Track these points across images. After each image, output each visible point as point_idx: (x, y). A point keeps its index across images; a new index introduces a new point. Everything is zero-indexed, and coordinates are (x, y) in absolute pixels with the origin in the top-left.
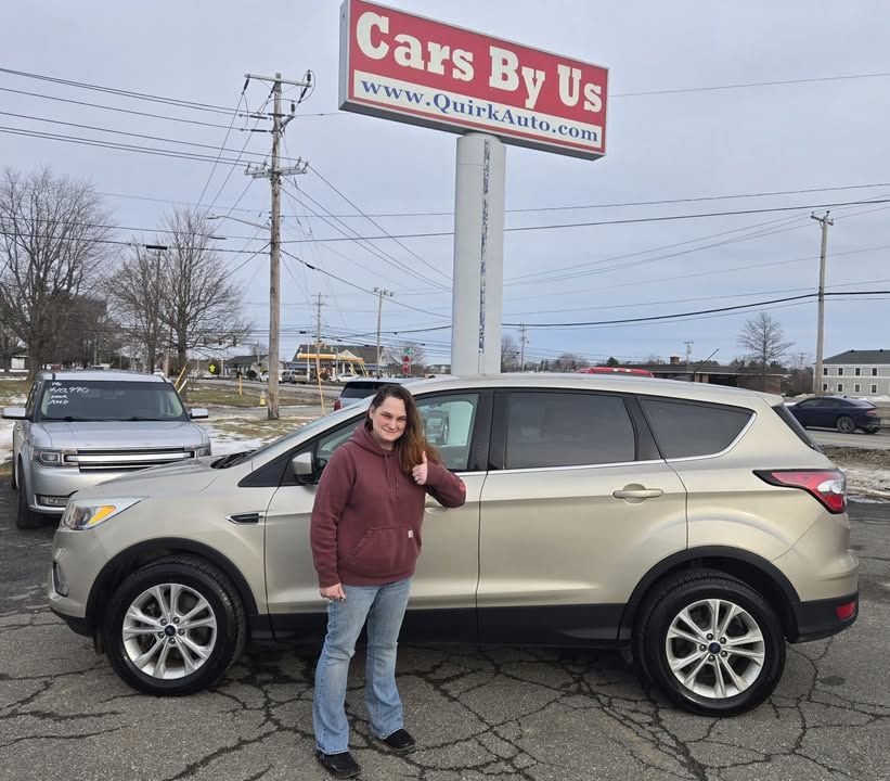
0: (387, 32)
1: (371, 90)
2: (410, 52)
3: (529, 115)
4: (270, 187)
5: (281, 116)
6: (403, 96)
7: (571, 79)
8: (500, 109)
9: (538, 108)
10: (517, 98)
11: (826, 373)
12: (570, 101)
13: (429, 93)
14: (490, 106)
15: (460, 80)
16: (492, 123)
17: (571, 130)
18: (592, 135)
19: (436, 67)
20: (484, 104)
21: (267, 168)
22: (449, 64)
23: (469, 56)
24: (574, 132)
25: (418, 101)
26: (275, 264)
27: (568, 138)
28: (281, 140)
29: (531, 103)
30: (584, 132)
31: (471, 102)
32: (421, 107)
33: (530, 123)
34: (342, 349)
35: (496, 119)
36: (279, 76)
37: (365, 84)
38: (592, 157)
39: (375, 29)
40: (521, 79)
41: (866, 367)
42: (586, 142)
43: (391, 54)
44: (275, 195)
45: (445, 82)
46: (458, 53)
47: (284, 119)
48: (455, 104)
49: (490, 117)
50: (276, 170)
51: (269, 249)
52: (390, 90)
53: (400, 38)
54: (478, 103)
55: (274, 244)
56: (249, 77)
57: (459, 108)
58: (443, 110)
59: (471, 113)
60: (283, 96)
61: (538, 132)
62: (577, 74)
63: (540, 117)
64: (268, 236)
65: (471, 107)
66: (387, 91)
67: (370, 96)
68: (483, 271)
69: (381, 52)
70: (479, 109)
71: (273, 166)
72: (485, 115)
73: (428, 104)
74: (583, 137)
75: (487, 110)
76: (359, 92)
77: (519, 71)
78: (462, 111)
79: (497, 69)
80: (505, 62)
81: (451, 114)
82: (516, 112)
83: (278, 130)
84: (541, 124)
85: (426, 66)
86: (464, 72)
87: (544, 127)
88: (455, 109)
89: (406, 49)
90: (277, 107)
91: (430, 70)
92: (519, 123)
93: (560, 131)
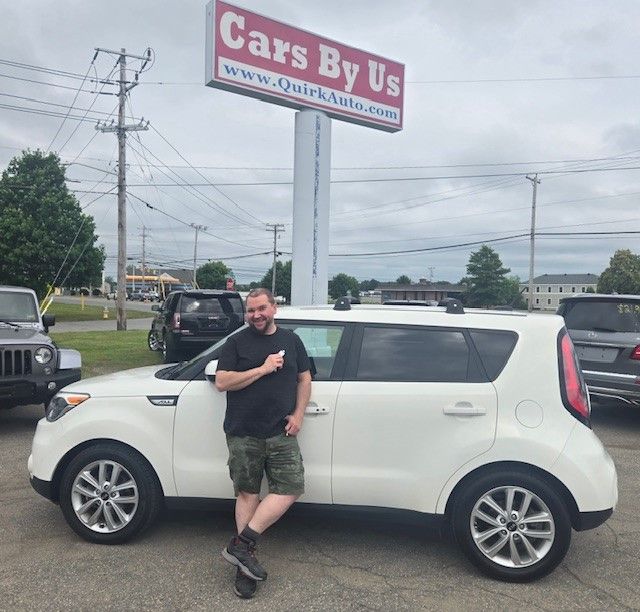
0: (243, 29)
1: (232, 72)
2: (260, 45)
3: (348, 97)
4: (117, 140)
5: (125, 83)
6: (256, 78)
7: (378, 72)
8: (327, 91)
9: (355, 91)
10: (339, 83)
12: (377, 88)
13: (274, 77)
14: (320, 89)
15: (297, 68)
16: (321, 101)
17: (378, 110)
18: (393, 114)
19: (280, 58)
21: (114, 125)
22: (289, 56)
23: (304, 51)
24: (380, 111)
25: (266, 82)
27: (375, 116)
29: (349, 87)
30: (387, 112)
31: (306, 85)
32: (269, 87)
33: (349, 103)
36: (124, 50)
37: (227, 67)
38: (392, 131)
39: (234, 26)
40: (342, 70)
42: (388, 119)
43: (246, 46)
45: (286, 69)
46: (296, 48)
47: (128, 85)
48: (294, 86)
49: (320, 97)
50: (122, 127)
51: (117, 191)
52: (246, 73)
53: (253, 34)
54: (311, 86)
55: (121, 187)
56: (98, 50)
57: (297, 89)
58: (285, 90)
59: (305, 93)
60: (127, 67)
61: (354, 110)
62: (382, 68)
63: (356, 99)
65: (306, 89)
66: (244, 74)
67: (231, 76)
69: (238, 44)
70: (312, 91)
71: (120, 123)
72: (316, 95)
73: (274, 85)
74: (387, 115)
76: (222, 73)
77: (340, 64)
78: (299, 91)
79: (324, 61)
80: (330, 56)
81: (291, 92)
82: (338, 94)
83: (122, 94)
84: (357, 105)
85: (272, 55)
86: (300, 62)
87: (359, 107)
88: (294, 90)
89: (257, 43)
90: (123, 75)
91: (275, 59)
92: (341, 103)
93: (371, 111)
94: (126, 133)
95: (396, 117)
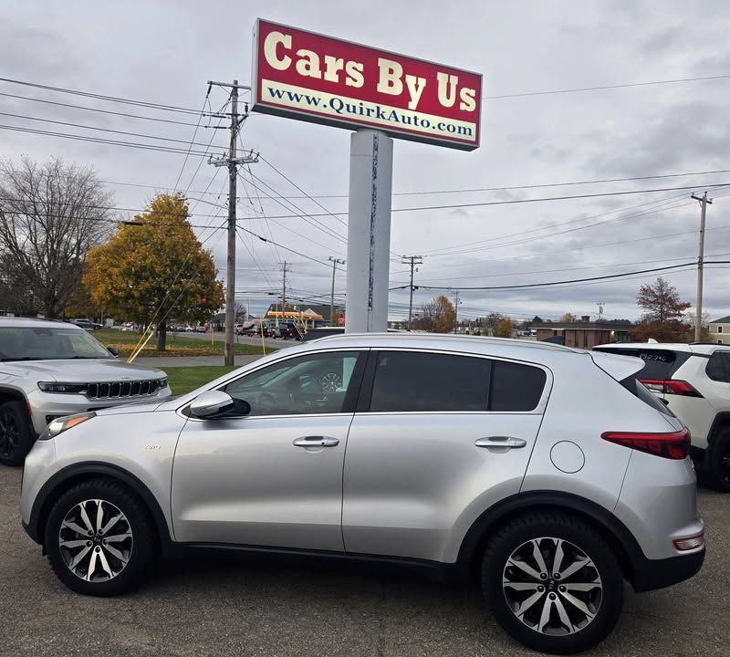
0: (290, 48)
3: (412, 114)
4: (228, 174)
5: (237, 115)
6: (304, 100)
7: (449, 85)
8: (387, 110)
11: (720, 331)
12: (447, 103)
14: (378, 108)
16: (381, 121)
17: (448, 127)
18: (467, 131)
19: (332, 76)
21: (226, 158)
22: (342, 74)
23: (360, 67)
24: (451, 128)
25: (316, 104)
26: (232, 237)
27: (446, 133)
31: (361, 104)
32: (319, 109)
35: (383, 118)
38: (469, 149)
39: (280, 46)
40: (405, 86)
42: (462, 136)
44: (233, 180)
45: (340, 88)
46: (351, 64)
47: (240, 118)
48: (348, 106)
49: (378, 117)
50: (233, 159)
51: (227, 225)
52: (293, 95)
53: (301, 53)
54: (367, 105)
56: (211, 83)
57: (351, 109)
58: (338, 111)
61: (420, 128)
62: (454, 80)
63: (421, 116)
64: (227, 214)
65: (361, 109)
68: (372, 243)
69: (285, 64)
70: (368, 110)
73: (325, 106)
74: (460, 132)
75: (376, 110)
77: (403, 79)
78: (354, 112)
79: (384, 77)
80: (391, 71)
81: (344, 113)
83: (235, 127)
84: (422, 122)
85: (323, 75)
86: (356, 81)
87: (425, 124)
88: (348, 110)
89: (306, 62)
90: (234, 108)
91: (326, 79)
92: (404, 121)
93: (439, 128)
94: (237, 166)
95: (470, 134)
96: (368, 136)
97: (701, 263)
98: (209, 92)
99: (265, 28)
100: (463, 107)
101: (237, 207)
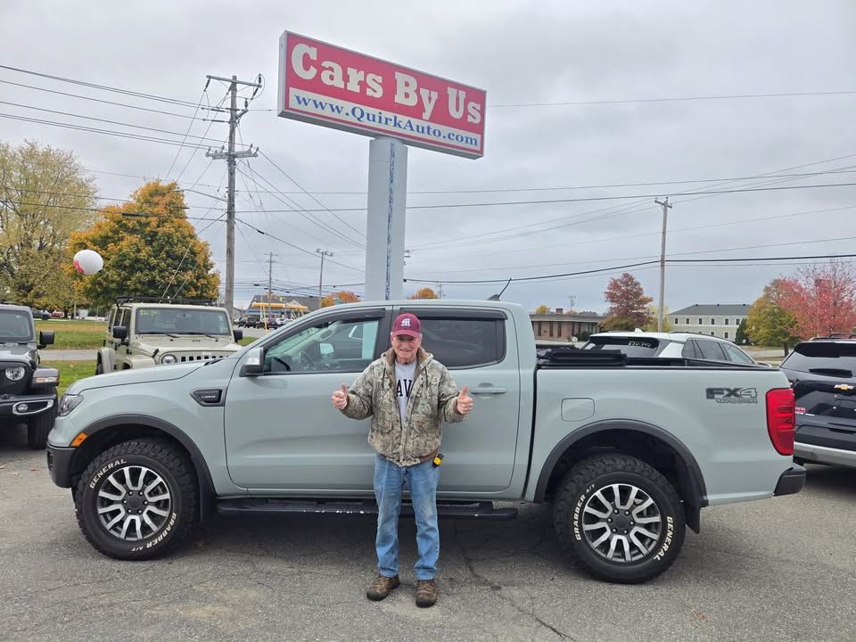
0: (316, 59)
1: (303, 102)
2: (333, 75)
3: (426, 124)
4: (227, 167)
5: (236, 110)
6: (328, 108)
7: (458, 99)
8: (403, 119)
9: (432, 119)
10: (417, 111)
11: (676, 322)
12: (457, 115)
13: (347, 106)
14: (396, 117)
15: (372, 97)
16: (397, 129)
17: (457, 137)
18: (473, 141)
19: (353, 87)
20: (390, 115)
21: (224, 151)
22: (363, 85)
23: (379, 79)
24: (460, 138)
25: (339, 112)
26: (231, 229)
27: (454, 142)
28: (236, 129)
29: (427, 115)
30: (467, 138)
31: (380, 113)
32: (342, 116)
33: (426, 130)
34: (289, 299)
35: (400, 126)
36: (235, 77)
37: (298, 98)
38: (474, 158)
39: (306, 57)
40: (420, 98)
41: (707, 318)
42: (468, 146)
43: (318, 76)
44: (232, 173)
45: (361, 98)
46: (371, 76)
47: (238, 113)
48: (368, 115)
49: (395, 126)
50: (232, 153)
51: (225, 218)
52: (318, 103)
53: (326, 64)
54: (386, 114)
55: (231, 213)
56: (209, 77)
57: (371, 118)
58: (359, 119)
59: (380, 122)
60: (238, 94)
61: (432, 137)
62: (462, 95)
63: (434, 126)
64: (225, 206)
65: (380, 118)
66: (316, 104)
67: (302, 107)
68: (389, 241)
69: (310, 74)
70: (387, 119)
71: (230, 150)
72: (391, 123)
73: (347, 114)
74: (467, 142)
75: (393, 118)
76: (293, 104)
77: (417, 91)
78: (374, 120)
79: (401, 89)
80: (407, 84)
81: (365, 121)
82: (415, 122)
83: (234, 122)
84: (434, 132)
85: (346, 85)
86: (375, 91)
87: (437, 133)
88: (368, 118)
89: (330, 73)
90: (233, 102)
91: (348, 88)
92: (418, 130)
93: (449, 137)
94: (236, 160)
95: (476, 144)
96: (385, 143)
97: (663, 261)
98: (207, 86)
99: (292, 40)
100: (470, 119)
101: (236, 200)
